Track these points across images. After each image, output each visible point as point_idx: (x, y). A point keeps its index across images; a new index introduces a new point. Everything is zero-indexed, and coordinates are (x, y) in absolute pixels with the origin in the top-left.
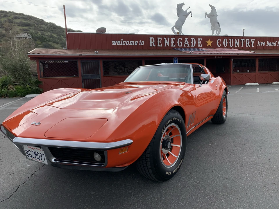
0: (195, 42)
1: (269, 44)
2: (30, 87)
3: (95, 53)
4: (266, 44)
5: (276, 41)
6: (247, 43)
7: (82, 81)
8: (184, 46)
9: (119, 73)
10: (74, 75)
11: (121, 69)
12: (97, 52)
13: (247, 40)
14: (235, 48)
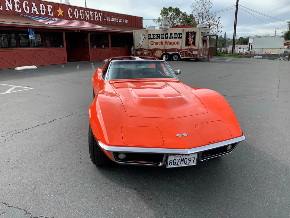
0: (45, 10)
1: (113, 20)
4: (111, 19)
5: (118, 18)
6: (95, 16)
8: (32, 13)
13: (95, 13)
14: (86, 21)
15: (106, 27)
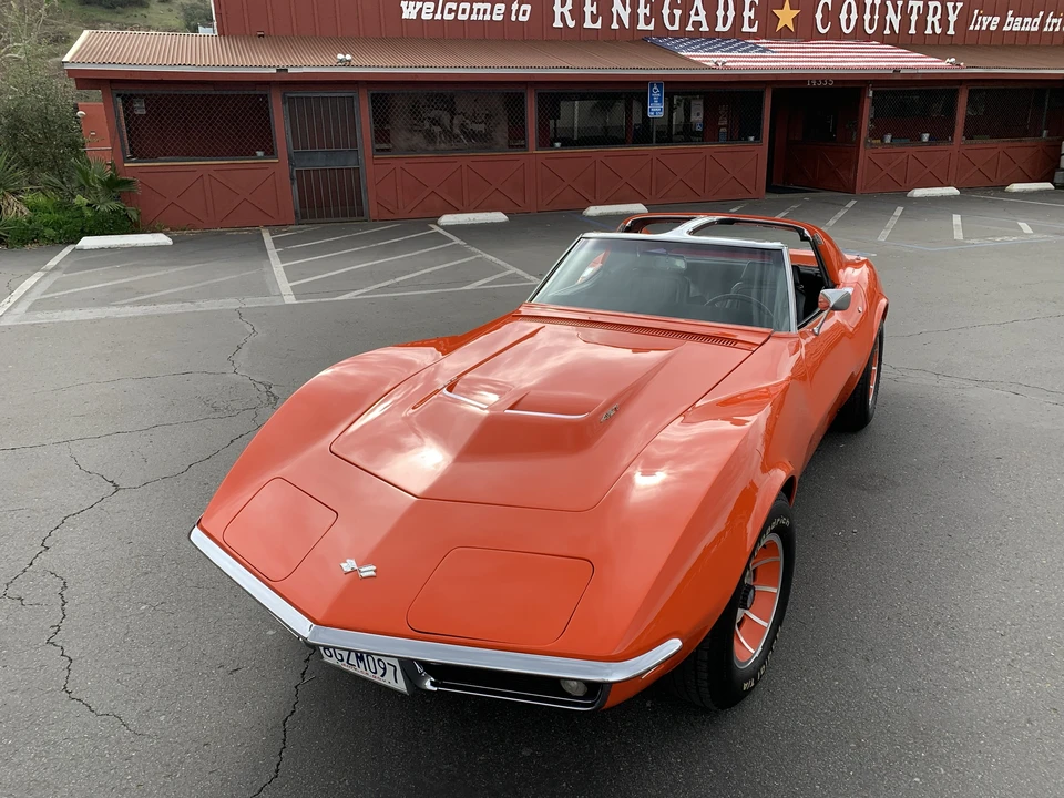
2: (88, 205)
3: (341, 61)
7: (292, 179)
9: (430, 137)
10: (260, 153)
11: (435, 122)
12: (348, 57)
14: (883, 40)
15: (953, 60)
